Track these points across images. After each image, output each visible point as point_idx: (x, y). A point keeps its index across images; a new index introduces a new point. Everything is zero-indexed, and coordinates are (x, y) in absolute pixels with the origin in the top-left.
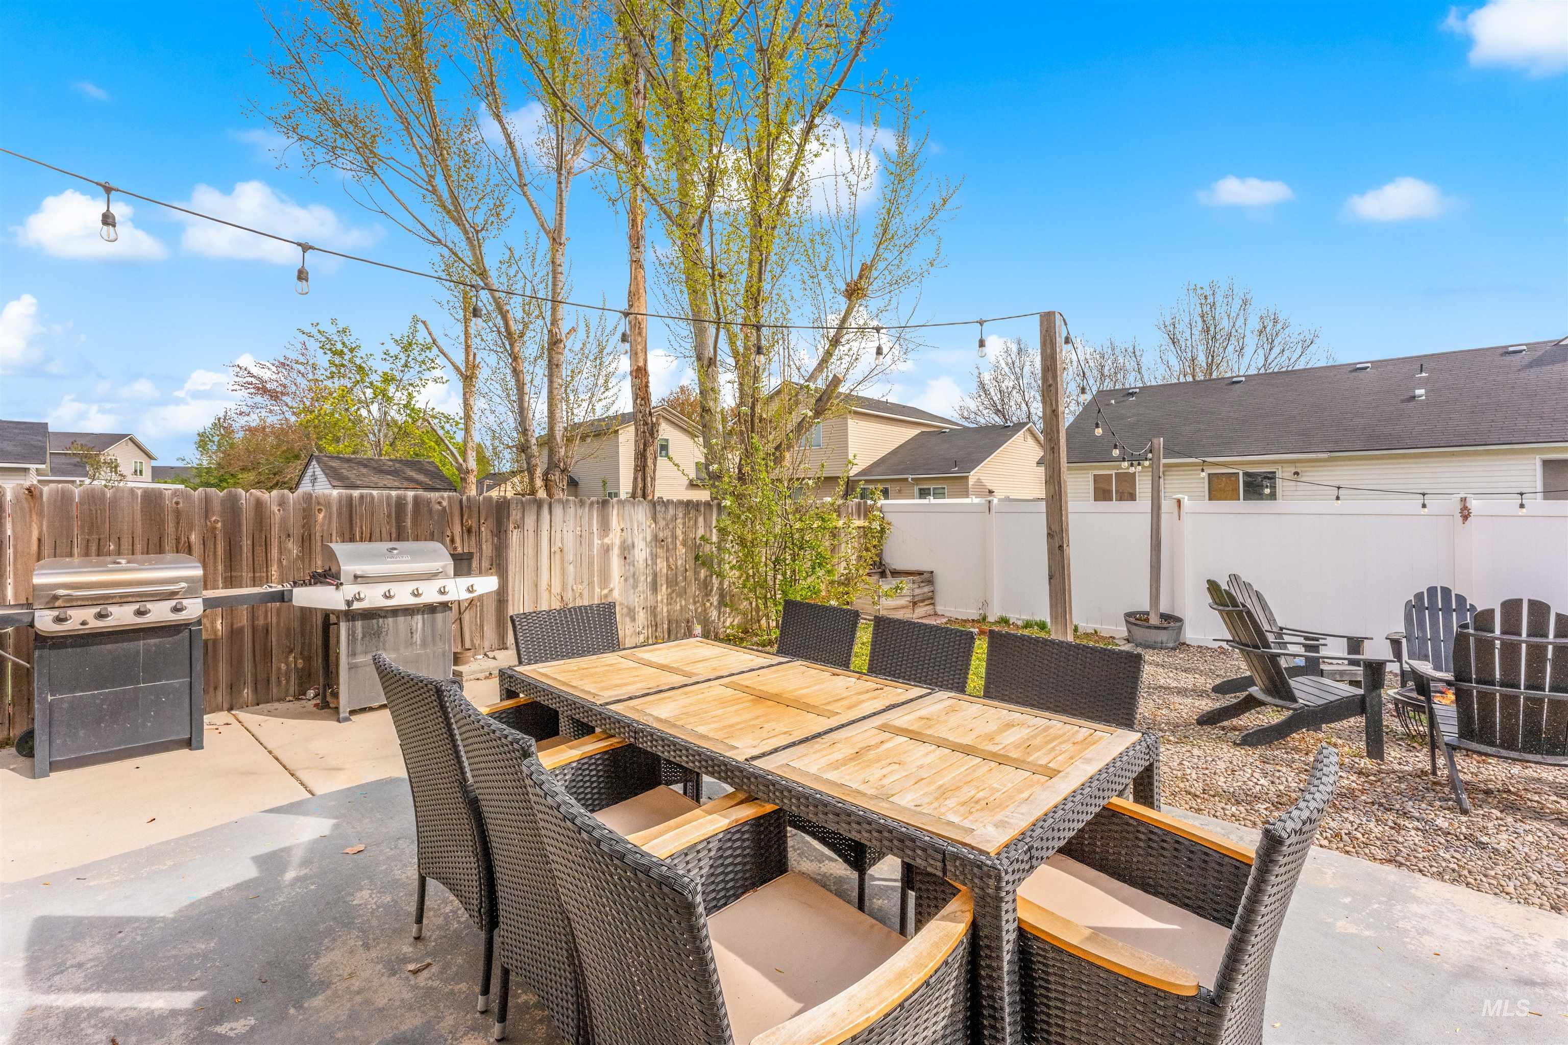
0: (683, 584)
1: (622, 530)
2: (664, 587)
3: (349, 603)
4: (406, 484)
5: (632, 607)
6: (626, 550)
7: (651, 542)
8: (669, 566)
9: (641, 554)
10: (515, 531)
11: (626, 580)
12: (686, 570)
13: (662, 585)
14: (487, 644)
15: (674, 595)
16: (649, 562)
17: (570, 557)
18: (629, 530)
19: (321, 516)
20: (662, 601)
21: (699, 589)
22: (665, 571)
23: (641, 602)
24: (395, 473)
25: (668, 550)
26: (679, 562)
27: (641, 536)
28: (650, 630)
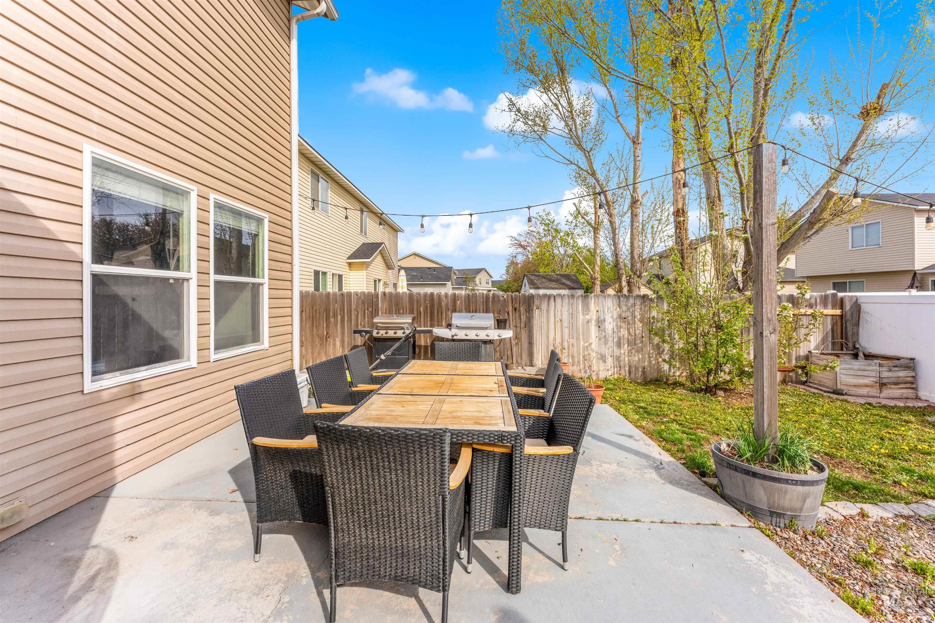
0: (640, 345)
1: (597, 311)
2: (626, 346)
3: (453, 336)
4: (561, 286)
5: (604, 355)
6: (600, 323)
7: (616, 319)
8: (629, 333)
9: (610, 325)
10: (537, 310)
11: (600, 339)
12: (643, 337)
13: (624, 344)
14: (523, 362)
15: (633, 351)
16: (615, 330)
17: (565, 324)
18: (602, 311)
19: (459, 302)
20: (624, 354)
21: (653, 349)
22: (626, 336)
23: (610, 353)
24: (557, 281)
25: (629, 324)
26: (637, 332)
27: (610, 315)
28: (616, 369)
